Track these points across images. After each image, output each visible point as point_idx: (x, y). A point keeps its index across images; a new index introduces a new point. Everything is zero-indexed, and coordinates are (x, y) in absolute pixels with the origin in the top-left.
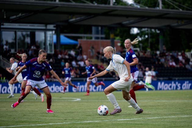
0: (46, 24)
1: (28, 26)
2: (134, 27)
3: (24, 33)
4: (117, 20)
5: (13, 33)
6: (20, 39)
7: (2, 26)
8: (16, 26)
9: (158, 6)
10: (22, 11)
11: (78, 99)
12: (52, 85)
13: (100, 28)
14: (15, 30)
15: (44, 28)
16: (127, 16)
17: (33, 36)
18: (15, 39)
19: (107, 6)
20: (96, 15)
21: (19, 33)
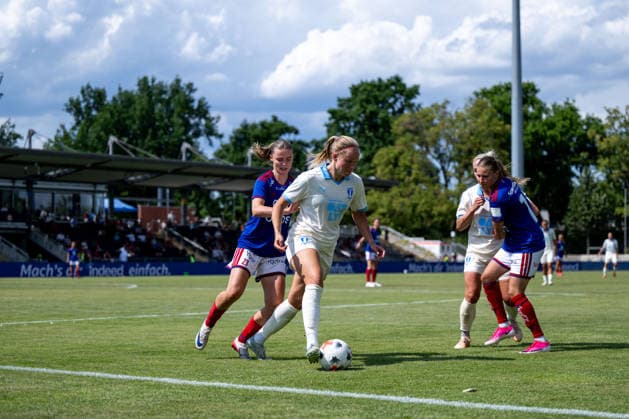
0: (95, 184)
1: (71, 186)
2: (214, 190)
3: (66, 196)
4: (192, 181)
5: (49, 195)
6: (59, 204)
7: (35, 186)
8: (55, 185)
9: (247, 162)
10: (63, 166)
11: (135, 286)
12: (101, 266)
13: (168, 191)
14: (53, 191)
15: (92, 189)
16: (205, 175)
17: (76, 199)
18: (53, 204)
19: (178, 160)
20: (163, 173)
21: (58, 196)
